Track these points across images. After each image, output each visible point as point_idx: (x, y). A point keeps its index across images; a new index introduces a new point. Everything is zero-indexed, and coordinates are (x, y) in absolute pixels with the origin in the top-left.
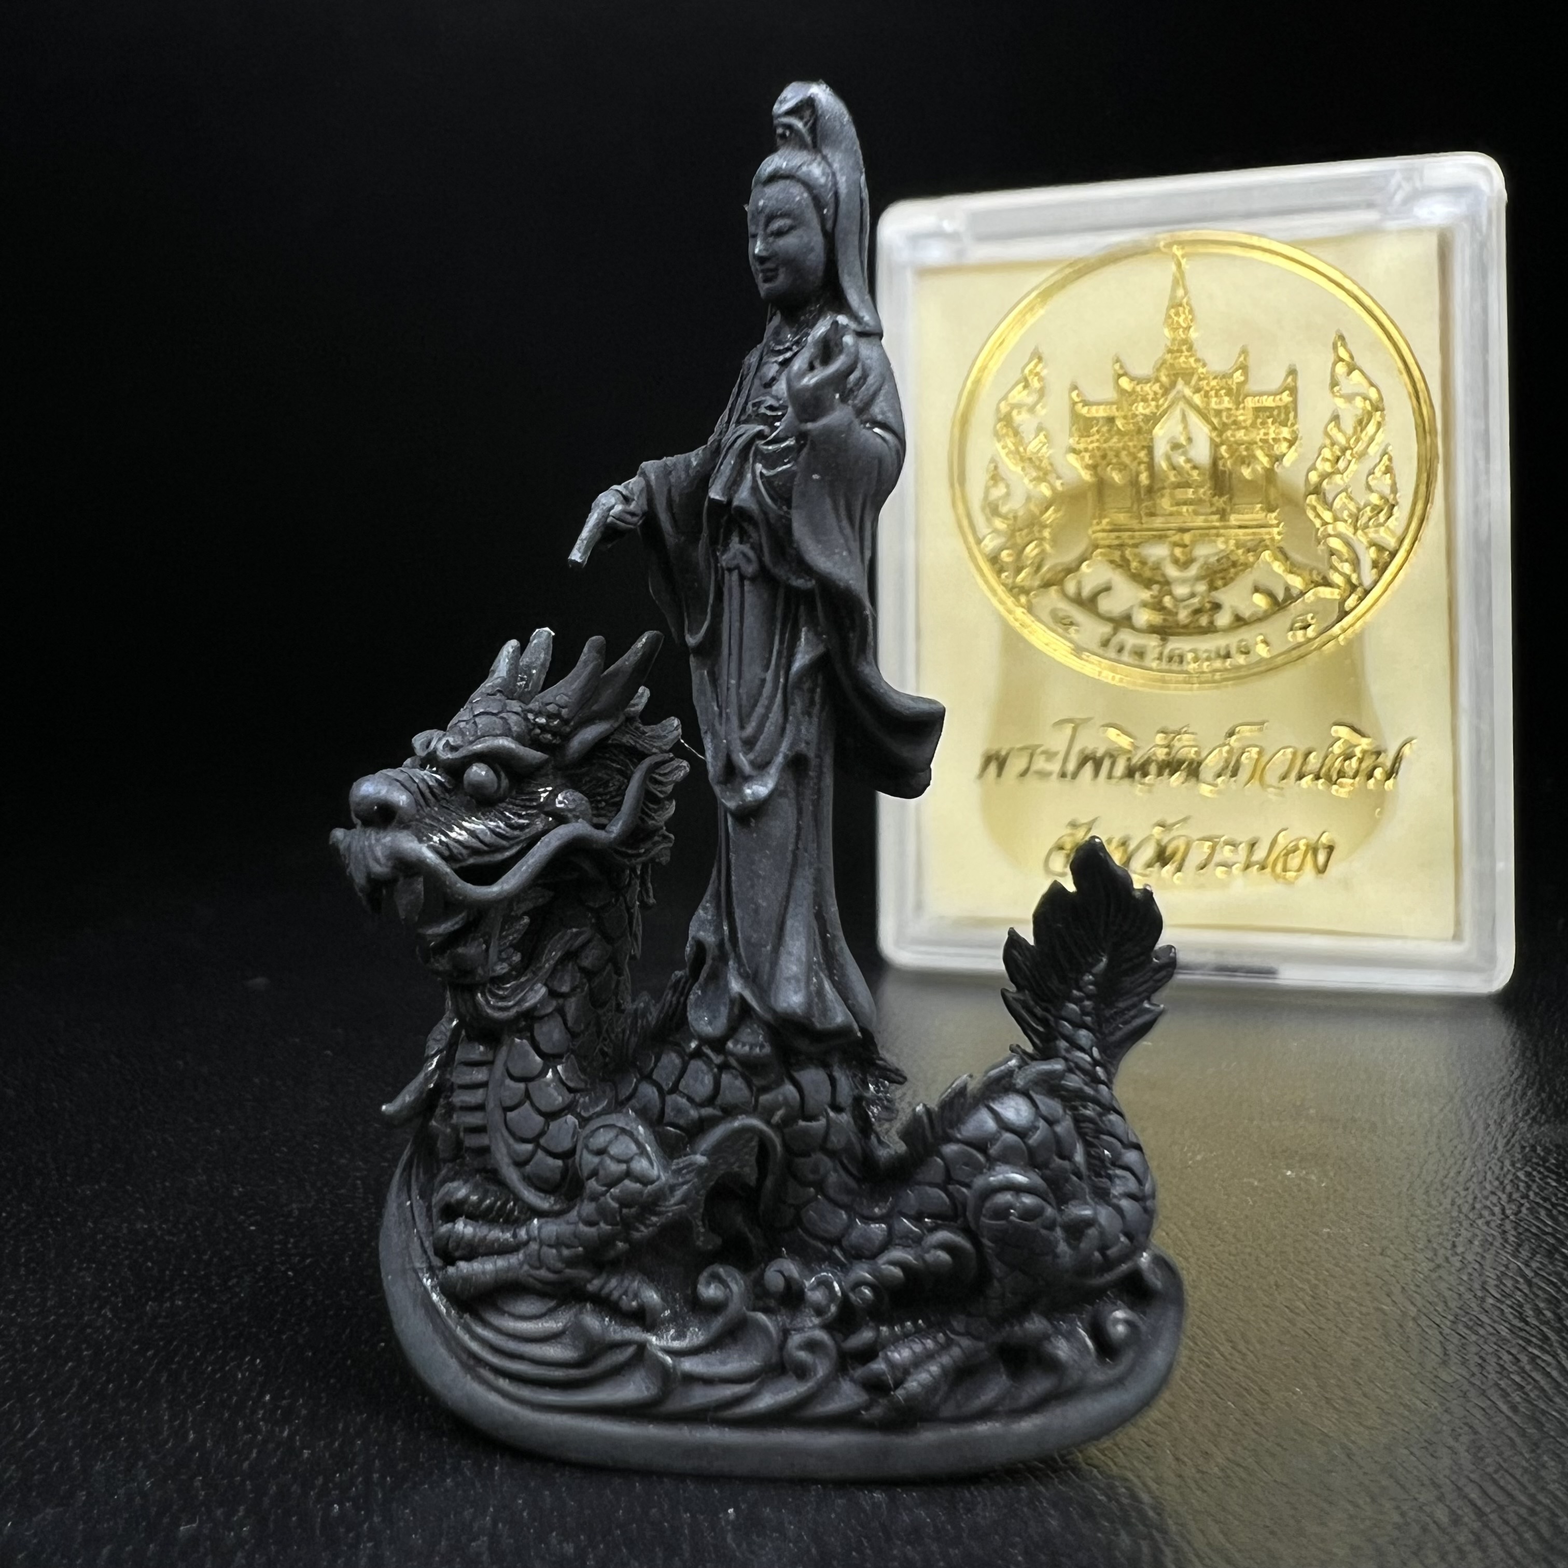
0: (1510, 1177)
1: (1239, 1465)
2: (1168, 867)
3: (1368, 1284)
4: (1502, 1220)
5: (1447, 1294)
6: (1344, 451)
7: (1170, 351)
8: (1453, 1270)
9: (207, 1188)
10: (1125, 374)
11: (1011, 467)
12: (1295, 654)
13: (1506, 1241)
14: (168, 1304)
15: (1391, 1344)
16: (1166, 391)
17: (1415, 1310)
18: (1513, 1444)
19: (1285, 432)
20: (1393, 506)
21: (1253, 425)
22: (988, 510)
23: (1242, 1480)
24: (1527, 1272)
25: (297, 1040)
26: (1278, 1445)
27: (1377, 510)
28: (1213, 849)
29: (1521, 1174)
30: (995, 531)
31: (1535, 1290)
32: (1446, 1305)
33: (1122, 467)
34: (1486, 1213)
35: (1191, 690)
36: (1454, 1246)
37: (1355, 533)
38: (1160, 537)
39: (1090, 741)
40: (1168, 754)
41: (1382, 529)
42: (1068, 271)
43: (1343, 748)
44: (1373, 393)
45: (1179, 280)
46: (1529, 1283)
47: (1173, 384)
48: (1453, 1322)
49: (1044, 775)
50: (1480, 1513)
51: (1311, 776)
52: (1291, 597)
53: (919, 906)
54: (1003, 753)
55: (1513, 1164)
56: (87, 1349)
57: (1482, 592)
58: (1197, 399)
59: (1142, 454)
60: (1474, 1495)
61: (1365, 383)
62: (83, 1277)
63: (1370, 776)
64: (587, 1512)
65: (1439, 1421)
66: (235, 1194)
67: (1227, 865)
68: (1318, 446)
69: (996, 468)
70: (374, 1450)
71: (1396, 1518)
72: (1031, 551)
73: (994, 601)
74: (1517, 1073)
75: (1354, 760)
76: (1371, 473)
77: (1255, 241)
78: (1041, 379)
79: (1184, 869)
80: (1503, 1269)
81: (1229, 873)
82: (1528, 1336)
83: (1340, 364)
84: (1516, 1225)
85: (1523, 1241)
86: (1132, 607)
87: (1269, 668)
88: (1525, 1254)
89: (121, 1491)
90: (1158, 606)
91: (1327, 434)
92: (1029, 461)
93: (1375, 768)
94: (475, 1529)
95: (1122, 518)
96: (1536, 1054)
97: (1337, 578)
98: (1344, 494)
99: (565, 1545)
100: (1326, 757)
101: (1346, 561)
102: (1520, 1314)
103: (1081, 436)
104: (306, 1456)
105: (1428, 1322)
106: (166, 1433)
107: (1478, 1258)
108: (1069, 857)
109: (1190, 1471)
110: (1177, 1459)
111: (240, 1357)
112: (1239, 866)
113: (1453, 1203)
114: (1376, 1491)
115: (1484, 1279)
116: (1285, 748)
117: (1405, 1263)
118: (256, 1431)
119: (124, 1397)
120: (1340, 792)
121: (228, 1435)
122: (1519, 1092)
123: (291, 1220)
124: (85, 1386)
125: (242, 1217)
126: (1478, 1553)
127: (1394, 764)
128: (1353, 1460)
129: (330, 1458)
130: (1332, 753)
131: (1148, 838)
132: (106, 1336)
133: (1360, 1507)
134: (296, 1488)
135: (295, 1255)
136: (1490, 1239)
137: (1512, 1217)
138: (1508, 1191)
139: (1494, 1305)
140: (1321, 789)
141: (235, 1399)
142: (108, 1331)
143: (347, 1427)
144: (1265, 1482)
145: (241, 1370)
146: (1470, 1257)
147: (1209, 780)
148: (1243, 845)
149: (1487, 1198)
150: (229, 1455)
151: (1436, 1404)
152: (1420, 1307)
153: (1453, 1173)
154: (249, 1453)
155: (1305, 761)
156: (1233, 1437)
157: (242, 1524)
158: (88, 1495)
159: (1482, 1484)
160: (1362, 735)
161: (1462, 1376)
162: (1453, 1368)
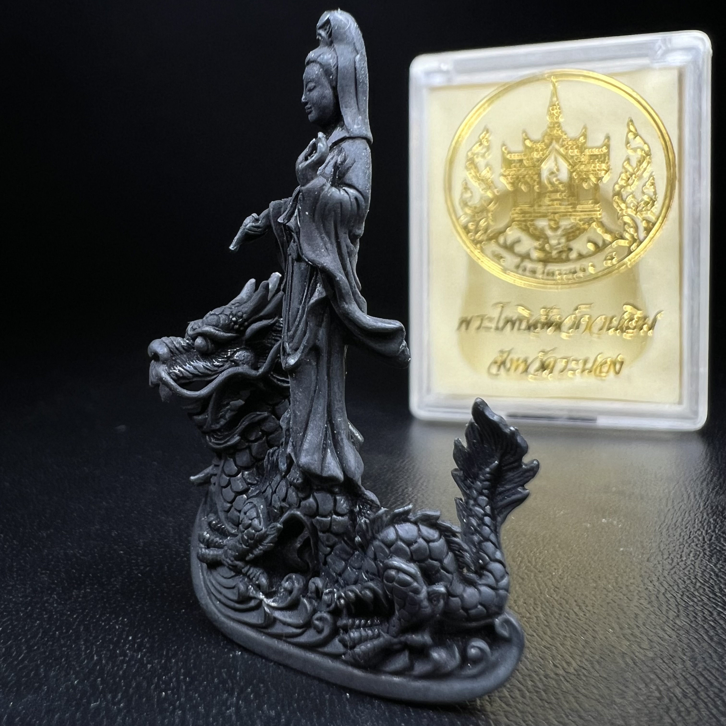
0: (706, 521)
1: (584, 668)
2: (546, 371)
3: (641, 576)
4: (704, 543)
5: (679, 581)
6: (631, 175)
7: (549, 127)
8: (681, 569)
9: (99, 532)
11: (474, 184)
12: (606, 271)
13: (705, 554)
14: (83, 591)
15: (652, 606)
16: (548, 146)
17: (664, 589)
18: (711, 658)
19: (604, 166)
20: (654, 201)
21: (589, 163)
22: (462, 204)
23: (585, 675)
24: (716, 570)
25: (140, 457)
26: (601, 658)
27: (647, 203)
28: (567, 362)
29: (711, 520)
30: (466, 214)
31: (720, 579)
32: (678, 586)
33: (526, 183)
34: (695, 540)
35: (557, 289)
36: (681, 556)
37: (636, 214)
38: (544, 216)
39: (509, 313)
40: (546, 318)
41: (649, 212)
42: (501, 89)
43: (629, 316)
45: (555, 93)
46: (717, 575)
47: (551, 143)
48: (682, 596)
49: (488, 329)
50: (696, 692)
51: (614, 329)
52: (605, 244)
53: (429, 390)
54: (469, 318)
55: (708, 515)
56: (46, 614)
58: (562, 150)
59: (536, 177)
60: (694, 683)
61: (642, 142)
62: (43, 578)
63: (641, 329)
64: (281, 695)
65: (676, 645)
66: (113, 535)
67: (574, 370)
68: (619, 172)
69: (466, 184)
70: (180, 664)
71: (657, 694)
72: (483, 223)
73: (465, 247)
74: (709, 469)
75: (634, 321)
76: (644, 185)
77: (591, 74)
78: (487, 141)
79: (554, 371)
80: (705, 568)
81: (574, 374)
82: (717, 602)
83: (630, 133)
84: (710, 546)
85: (713, 554)
86: (530, 250)
87: (595, 278)
88: (714, 560)
89: (64, 686)
90: (542, 249)
91: (623, 167)
92: (482, 180)
93: (644, 325)
94: (229, 703)
95: (526, 207)
96: (717, 459)
97: (627, 236)
98: (631, 195)
99: (271, 711)
100: (621, 320)
101: (632, 227)
102: (713, 591)
103: (507, 168)
104: (149, 667)
105: (670, 595)
106: (83, 657)
107: (693, 563)
108: (499, 367)
109: (561, 672)
110: (555, 666)
111: (117, 618)
112: (579, 371)
113: (680, 535)
114: (648, 681)
115: (696, 573)
116: (602, 315)
117: (659, 566)
118: (125, 655)
119: (63, 638)
120: (627, 336)
121: (112, 657)
122: (709, 478)
123: (140, 548)
124: (45, 633)
125: (116, 546)
126: (696, 712)
127: (652, 323)
128: (636, 665)
129: (160, 668)
130: (623, 318)
131: (537, 358)
132: (54, 608)
133: (640, 689)
134: (145, 684)
135: (141, 566)
136: (698, 553)
137: (708, 542)
138: (705, 529)
139: (700, 587)
140: (618, 335)
141: (115, 639)
142: (55, 605)
143: (168, 653)
144: (596, 677)
145: (118, 624)
146: (689, 562)
147: (566, 331)
148: (581, 361)
149: (696, 532)
150: (113, 667)
151: (675, 637)
152: (666, 587)
153: (680, 520)
154: (123, 666)
155: (611, 322)
156: (581, 654)
157: (119, 702)
158: (48, 688)
159: (697, 677)
160: (638, 309)
161: (686, 622)
162: (682, 618)
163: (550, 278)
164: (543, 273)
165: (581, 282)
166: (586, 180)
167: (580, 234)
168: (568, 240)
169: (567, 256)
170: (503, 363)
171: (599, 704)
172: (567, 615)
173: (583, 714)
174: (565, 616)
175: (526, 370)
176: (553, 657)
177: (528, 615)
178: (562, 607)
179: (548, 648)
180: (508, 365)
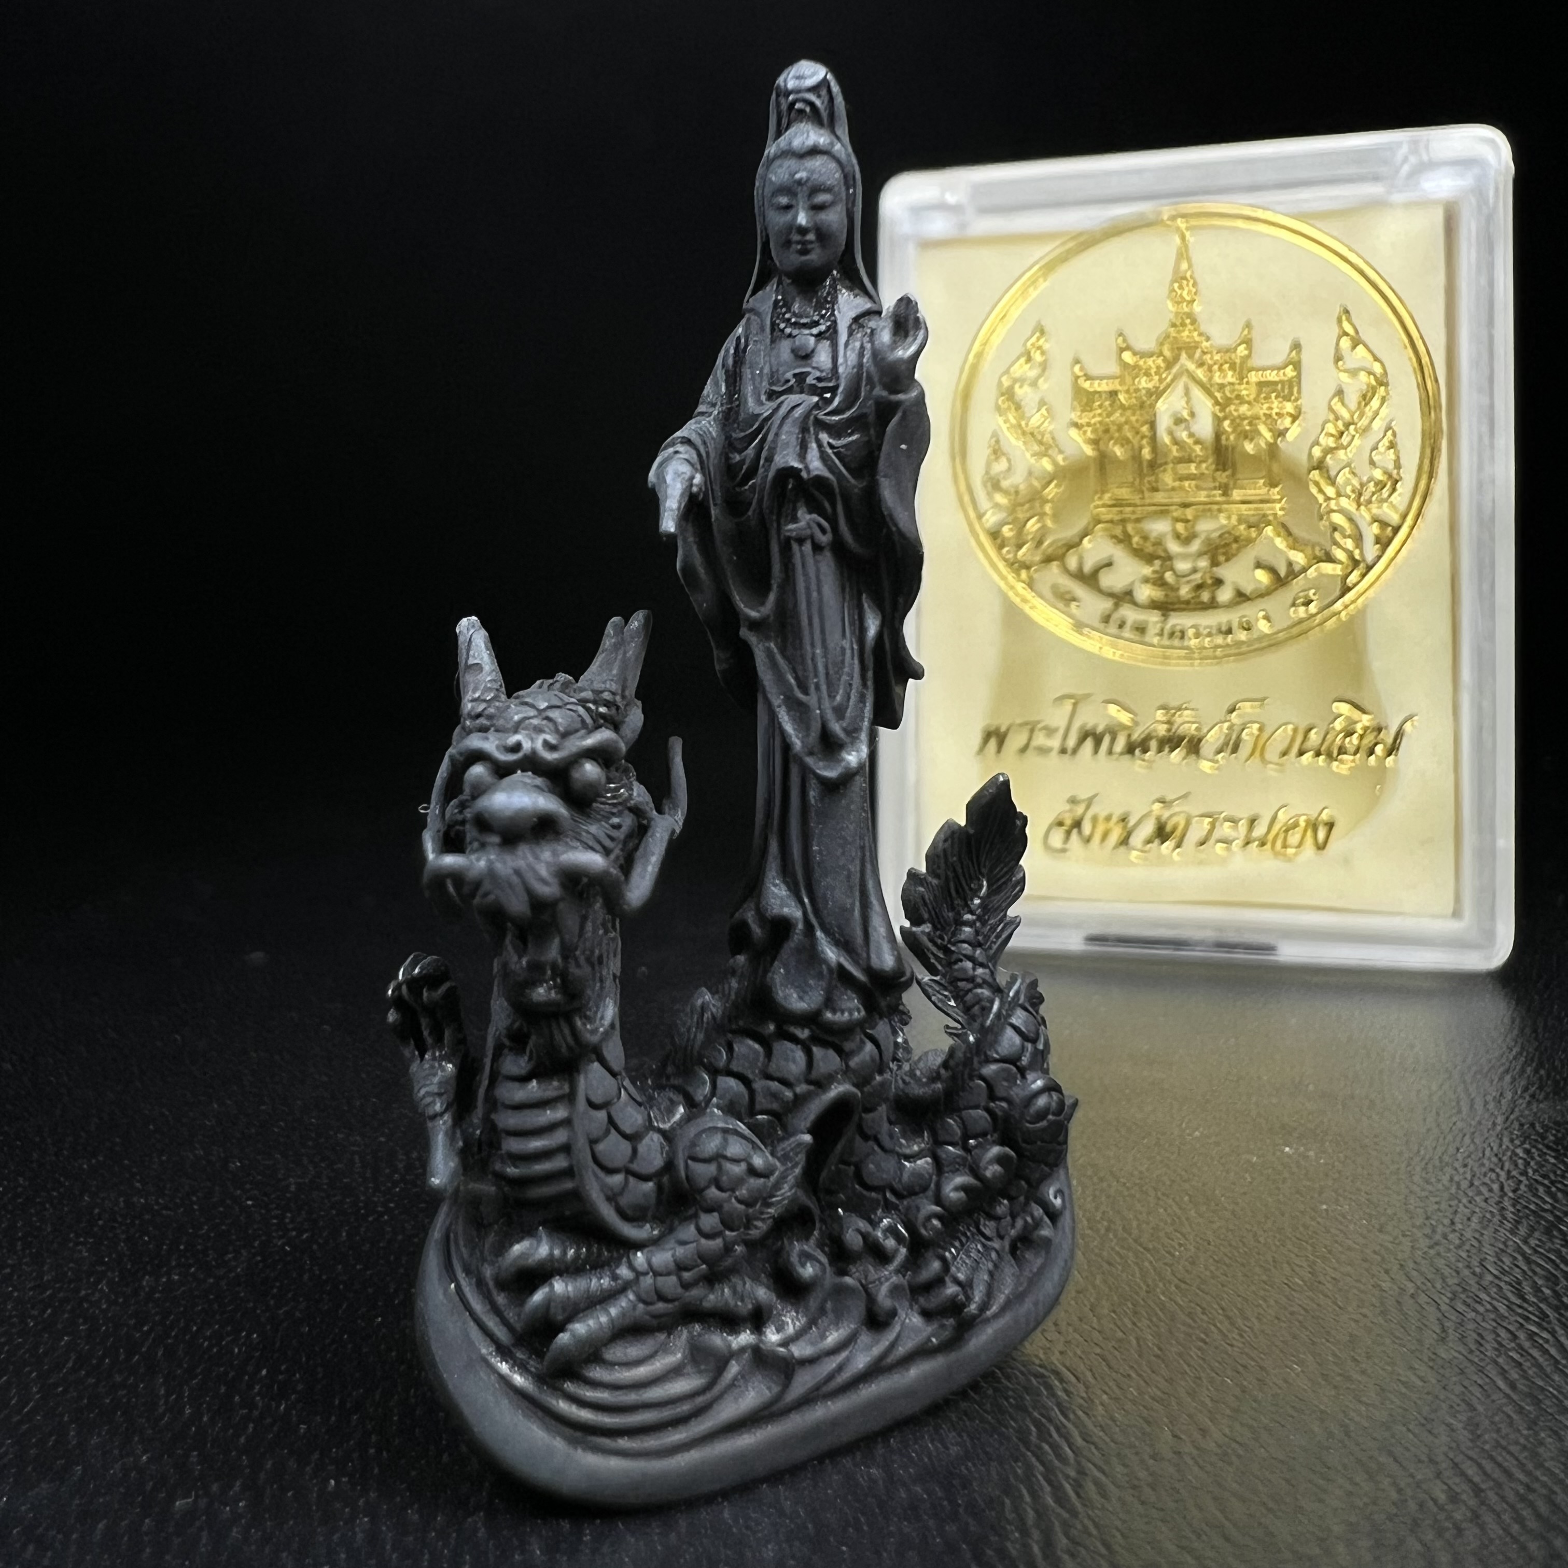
0: (1509, 1154)
1: (1237, 1442)
2: (1167, 843)
3: (1366, 1261)
4: (1501, 1197)
5: (1447, 1271)
6: (1347, 425)
8: (1451, 1247)
9: (203, 1162)
10: (1128, 348)
12: (1295, 631)
13: (1505, 1218)
14: (165, 1279)
15: (1388, 1321)
16: (1169, 365)
17: (1413, 1286)
18: (1511, 1423)
19: (1289, 407)
20: (1397, 482)
21: (1256, 400)
22: (989, 485)
23: (1239, 1457)
24: (1526, 1249)
25: (295, 1015)
26: (1276, 1421)
27: (1380, 485)
28: (1213, 825)
29: (1520, 1151)
30: (997, 506)
31: (1534, 1267)
32: (1445, 1282)
33: (1124, 442)
34: (1484, 1190)
35: (1192, 665)
36: (1452, 1223)
37: (1358, 509)
38: (1162, 512)
39: (1090, 717)
40: (1169, 730)
41: (1385, 505)
42: (1071, 245)
43: (1344, 724)
44: (1377, 368)
45: (1183, 253)
46: (1528, 1260)
47: (1176, 359)
48: (1451, 1300)
49: (1043, 751)
50: (1477, 1491)
51: (1311, 753)
52: (1293, 573)
54: (1003, 729)
55: (1512, 1141)
56: (84, 1323)
57: (1485, 569)
58: (1200, 373)
59: (1145, 429)
60: (1472, 1472)
61: (1370, 358)
62: (80, 1252)
63: (1371, 752)
65: (1437, 1398)
66: (233, 1168)
67: (1227, 841)
69: (998, 442)
70: (371, 1425)
71: (1394, 1495)
72: (1032, 525)
73: (995, 577)
74: (1516, 1050)
75: (1356, 736)
77: (1260, 214)
78: (1043, 353)
79: (1184, 845)
80: (1502, 1246)
81: (1228, 849)
82: (1526, 1313)
83: (1345, 338)
84: (1515, 1203)
85: (1521, 1218)
86: (1133, 583)
87: (1271, 644)
88: (1523, 1231)
89: (118, 1466)
90: (1159, 582)
91: (1331, 409)
92: (1032, 436)
93: (1376, 744)
95: (1124, 493)
96: (1535, 1031)
97: (1340, 555)
98: (1347, 470)
100: (1327, 733)
101: (1349, 537)
102: (1519, 1290)
103: (1083, 411)
104: (302, 1431)
105: (1427, 1299)
106: (162, 1408)
107: (1477, 1236)
108: (1068, 833)
109: (1187, 1448)
110: (1174, 1435)
111: (236, 1332)
112: (1239, 843)
113: (1451, 1180)
114: (1374, 1468)
115: (1483, 1256)
116: (1286, 724)
117: (1403, 1240)
118: (252, 1406)
119: (120, 1372)
120: (1344, 766)
121: (224, 1410)
122: (1518, 1069)
123: (288, 1195)
124: (82, 1360)
125: (239, 1192)
126: (1475, 1530)
127: (1395, 740)
128: (1349, 1437)
129: (326, 1433)
130: (1333, 729)
131: (1148, 814)
132: (103, 1311)
133: (1356, 1484)
134: (292, 1463)
135: (291, 1230)
136: (1488, 1216)
137: (1511, 1194)
138: (1506, 1168)
139: (1492, 1282)
140: (1321, 765)
141: (231, 1374)
142: (104, 1306)
143: (343, 1403)
144: (1261, 1458)
145: (238, 1345)
146: (1468, 1234)
147: (1210, 756)
148: (1242, 822)
149: (1485, 1175)
150: (224, 1429)
151: (1434, 1381)
152: (1419, 1283)
153: (1452, 1150)
154: (246, 1428)
155: (1306, 737)
156: (1231, 1414)
157: (238, 1498)
158: (84, 1470)
159: (1480, 1461)
160: (1364, 711)
161: (1460, 1353)
162: (1451, 1344)
163: (1176, 642)
167: (1239, 550)
168: (1215, 563)
169: (1213, 598)
170: (1077, 824)
171: (1266, 1512)
172: (1202, 1335)
174: (1199, 1339)
175: (1124, 841)
176: (1172, 1419)
177: (1119, 1335)
178: (1195, 1321)
179: (1161, 1401)
180: (1087, 828)
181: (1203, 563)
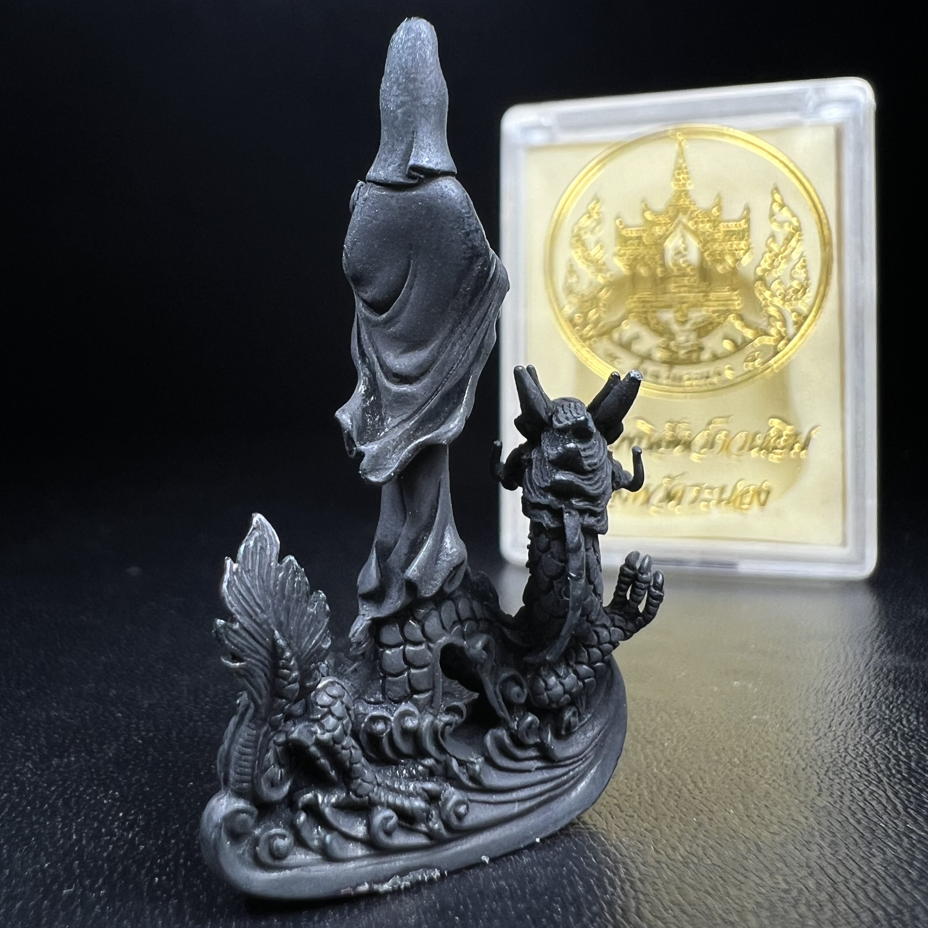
0: (866, 685)
1: (693, 855)
2: (672, 502)
3: (777, 748)
4: (860, 711)
5: (825, 755)
6: (777, 256)
8: (829, 740)
9: (93, 691)
10: (649, 209)
11: (581, 265)
13: (861, 723)
14: (66, 760)
15: (788, 784)
17: (804, 763)
18: (857, 844)
19: (743, 244)
23: (694, 863)
24: (873, 742)
25: (154, 604)
26: (717, 843)
27: (796, 291)
28: (699, 492)
29: (873, 684)
31: (876, 752)
32: (823, 761)
33: (646, 265)
34: (850, 707)
35: (686, 398)
36: (830, 726)
40: (672, 435)
43: (776, 432)
44: (794, 221)
45: (681, 154)
46: (873, 748)
48: (827, 771)
50: (834, 883)
51: (757, 448)
55: (869, 678)
56: (17, 786)
57: (859, 339)
58: (690, 224)
60: (831, 871)
62: (17, 744)
63: (792, 449)
65: (813, 828)
66: (111, 694)
67: (708, 501)
68: (762, 252)
69: (571, 266)
71: (783, 886)
74: (875, 625)
75: (782, 439)
76: (794, 268)
78: (598, 213)
79: (682, 502)
80: (858, 740)
81: (707, 506)
82: (870, 780)
84: (868, 714)
85: (871, 723)
87: (732, 385)
88: (872, 731)
89: (31, 870)
93: (795, 444)
96: (887, 613)
100: (765, 438)
102: (867, 766)
104: (141, 849)
105: (812, 771)
106: (59, 836)
107: (844, 734)
109: (664, 858)
110: (657, 851)
111: (107, 791)
112: (714, 502)
113: (832, 701)
114: (774, 870)
115: (847, 746)
116: (742, 431)
117: (800, 736)
118: (112, 834)
119: (36, 815)
120: (774, 458)
121: (96, 836)
122: (875, 636)
123: (143, 710)
124: (13, 808)
125: (113, 708)
126: (830, 905)
127: (806, 442)
128: (760, 852)
129: (155, 851)
130: (769, 435)
131: (661, 485)
132: (28, 779)
133: (762, 879)
134: (134, 868)
135: (143, 731)
136: (852, 722)
137: (866, 710)
138: (864, 694)
139: (851, 761)
140: (762, 457)
141: (101, 816)
142: (29, 776)
143: (166, 833)
144: (708, 865)
145: (106, 799)
146: (839, 733)
147: (697, 450)
148: (716, 489)
149: (851, 698)
150: (95, 848)
151: (812, 819)
152: (808, 762)
153: (833, 683)
154: (108, 848)
155: (753, 440)
156: (691, 839)
157: (100, 889)
158: (10, 872)
159: (836, 866)
160: (788, 424)
161: (829, 802)
162: (824, 797)
163: (677, 383)
164: (668, 378)
165: (715, 389)
166: (722, 261)
167: (713, 329)
168: (700, 336)
169: (698, 357)
171: (708, 896)
172: (678, 793)
173: (688, 909)
174: (676, 795)
175: (646, 501)
176: (656, 841)
177: (629, 792)
178: (673, 784)
179: (650, 831)
181: (693, 336)
